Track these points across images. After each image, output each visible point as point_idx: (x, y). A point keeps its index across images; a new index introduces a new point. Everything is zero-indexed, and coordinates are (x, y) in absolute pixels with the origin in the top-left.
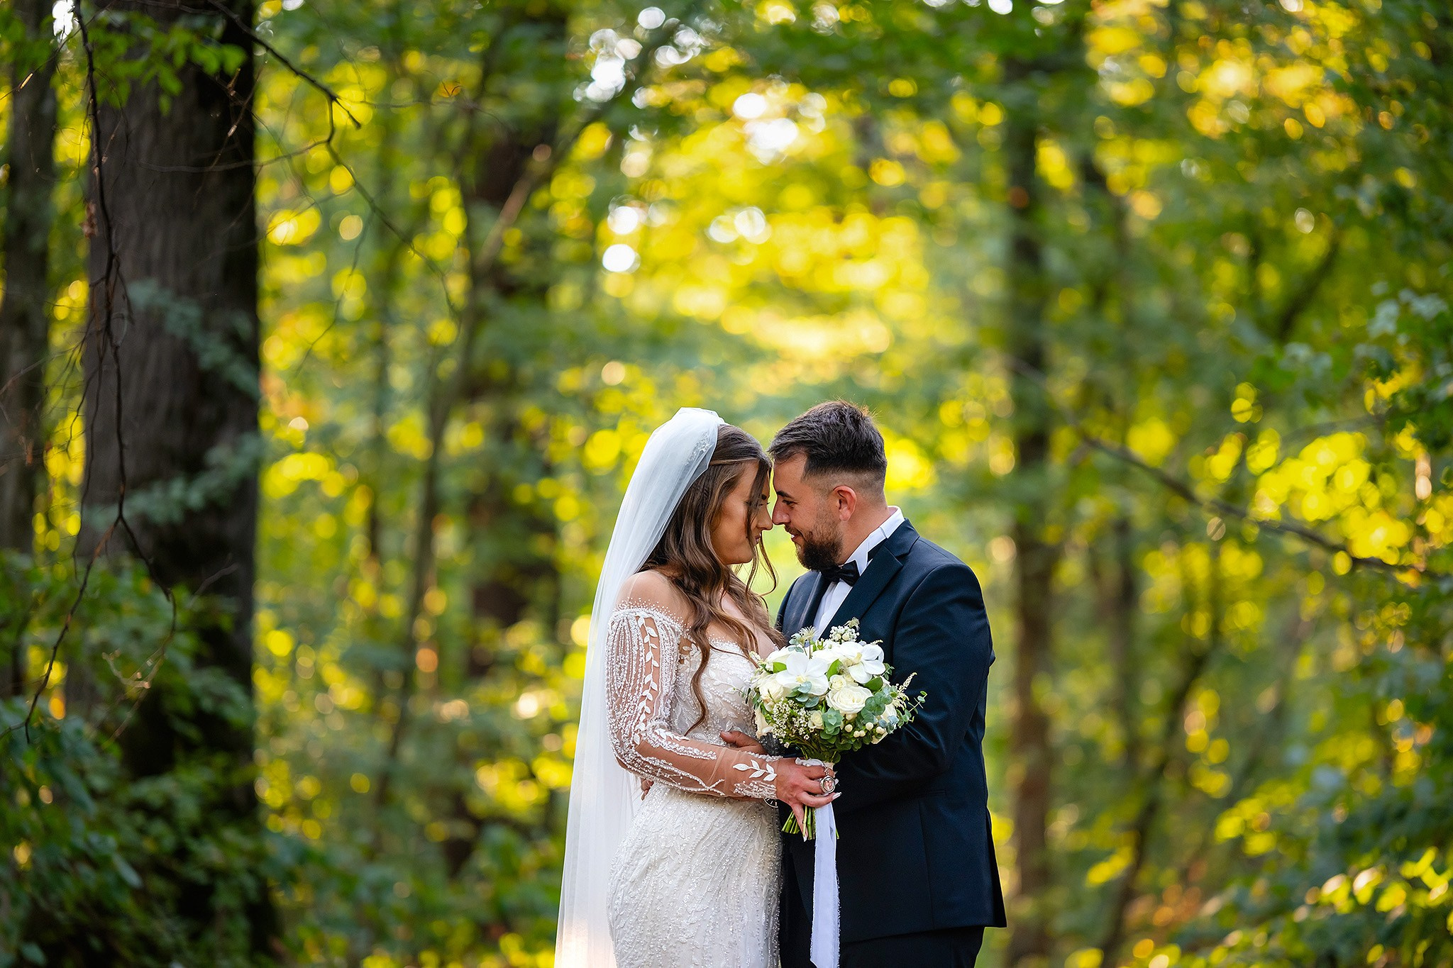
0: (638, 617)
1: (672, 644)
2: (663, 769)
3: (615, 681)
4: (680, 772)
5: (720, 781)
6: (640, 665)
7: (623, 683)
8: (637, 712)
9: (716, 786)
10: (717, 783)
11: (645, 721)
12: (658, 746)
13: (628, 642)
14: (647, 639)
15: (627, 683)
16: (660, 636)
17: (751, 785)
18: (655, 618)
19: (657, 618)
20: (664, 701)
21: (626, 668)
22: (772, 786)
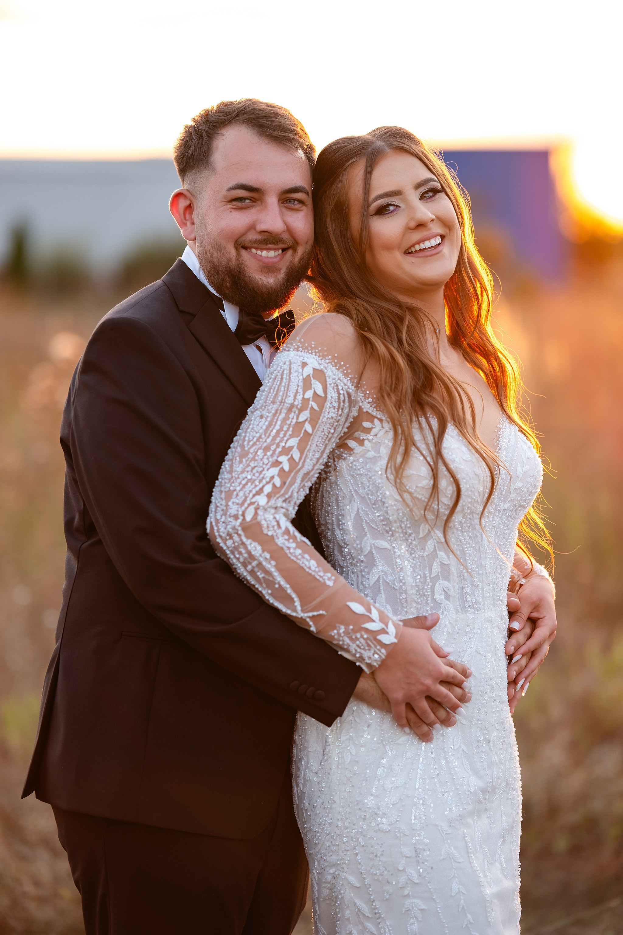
0: (304, 364)
1: (340, 412)
2: (260, 564)
3: (249, 430)
4: (279, 579)
5: (321, 612)
6: (288, 422)
7: (258, 435)
8: (263, 478)
9: (314, 616)
10: (315, 613)
11: (269, 496)
12: (270, 533)
13: (282, 389)
14: (309, 394)
15: (263, 436)
16: (329, 397)
17: (358, 635)
18: (329, 373)
19: (330, 374)
20: (302, 480)
21: (269, 419)
22: (383, 651)
